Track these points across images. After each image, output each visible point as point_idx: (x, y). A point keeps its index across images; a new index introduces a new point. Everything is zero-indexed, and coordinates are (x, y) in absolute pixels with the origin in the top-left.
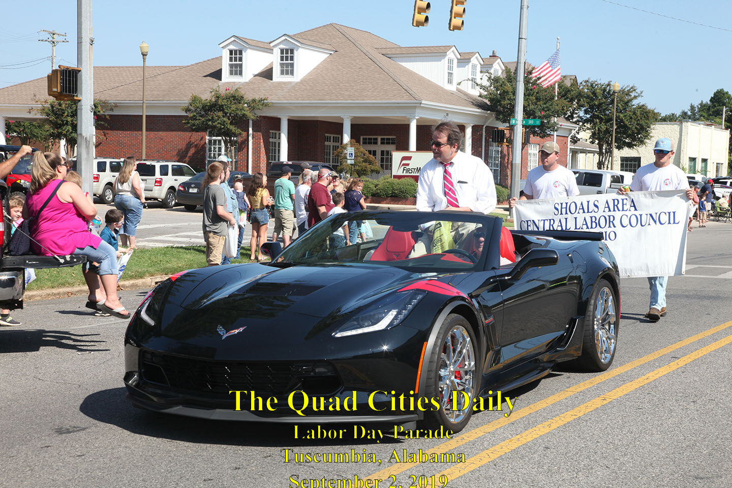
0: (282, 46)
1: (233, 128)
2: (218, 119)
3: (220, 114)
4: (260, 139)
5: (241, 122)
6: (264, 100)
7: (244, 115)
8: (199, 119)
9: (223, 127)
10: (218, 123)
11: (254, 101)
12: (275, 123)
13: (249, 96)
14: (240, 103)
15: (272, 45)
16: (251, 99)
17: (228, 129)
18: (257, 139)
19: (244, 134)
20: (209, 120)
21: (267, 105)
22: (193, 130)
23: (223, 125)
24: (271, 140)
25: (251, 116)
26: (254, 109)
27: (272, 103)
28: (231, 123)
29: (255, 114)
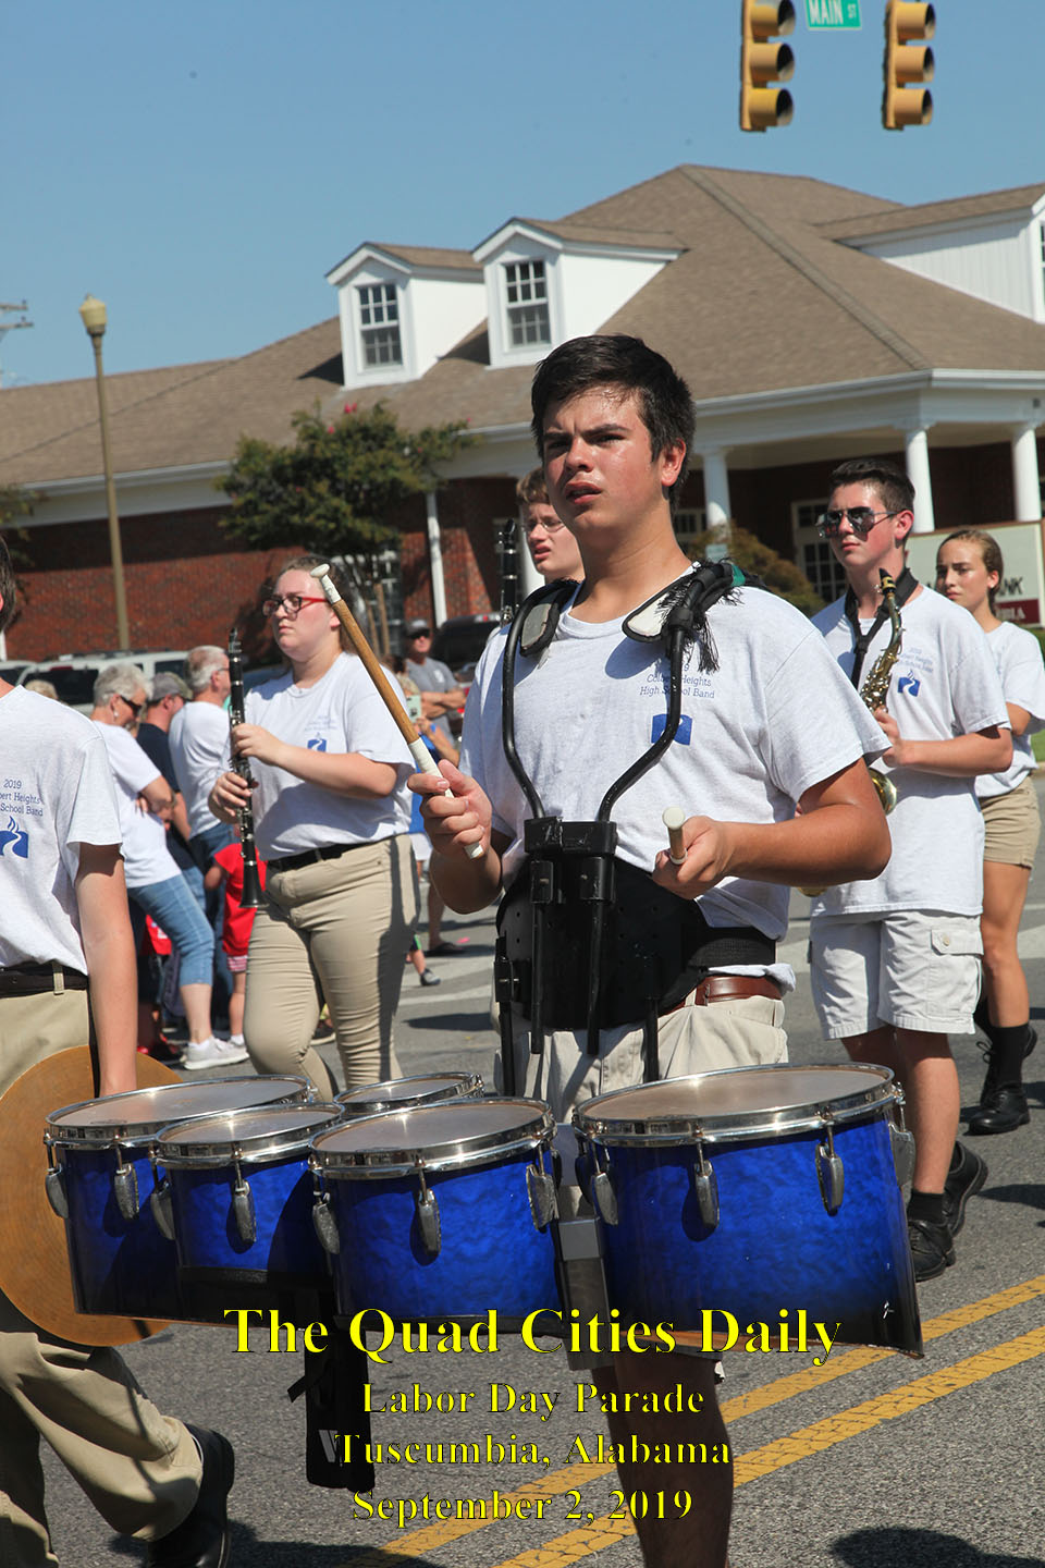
0: (510, 257)
1: (364, 527)
2: (318, 506)
3: (322, 487)
4: (465, 551)
5: (401, 509)
6: (457, 428)
7: (395, 483)
8: (265, 512)
9: (332, 526)
10: (319, 517)
11: (426, 434)
13: (410, 423)
14: (382, 446)
15: (479, 256)
16: (418, 431)
17: (350, 531)
18: (457, 551)
19: (409, 540)
20: (293, 511)
21: (466, 443)
22: (253, 547)
26: (427, 459)
27: (485, 436)
28: (358, 513)
29: (433, 475)
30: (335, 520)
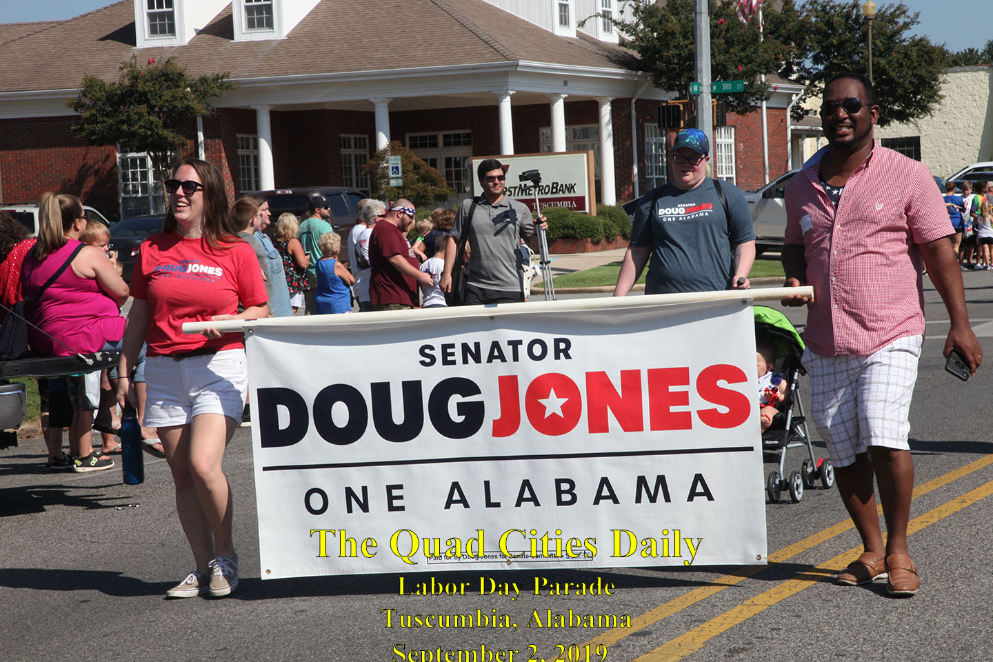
1: (168, 134)
2: (140, 119)
3: (143, 108)
4: (220, 152)
5: (183, 121)
6: (222, 77)
7: (187, 108)
8: (104, 122)
9: (150, 132)
10: (140, 127)
11: (203, 80)
12: (245, 121)
13: (194, 72)
14: (177, 86)
16: (197, 77)
17: (160, 137)
18: (215, 152)
19: (190, 143)
20: (123, 122)
21: (228, 87)
22: (92, 143)
23: (149, 130)
24: (240, 152)
25: (200, 108)
26: (205, 95)
27: (238, 83)
28: (165, 126)
29: (208, 105)
30: (151, 129)
